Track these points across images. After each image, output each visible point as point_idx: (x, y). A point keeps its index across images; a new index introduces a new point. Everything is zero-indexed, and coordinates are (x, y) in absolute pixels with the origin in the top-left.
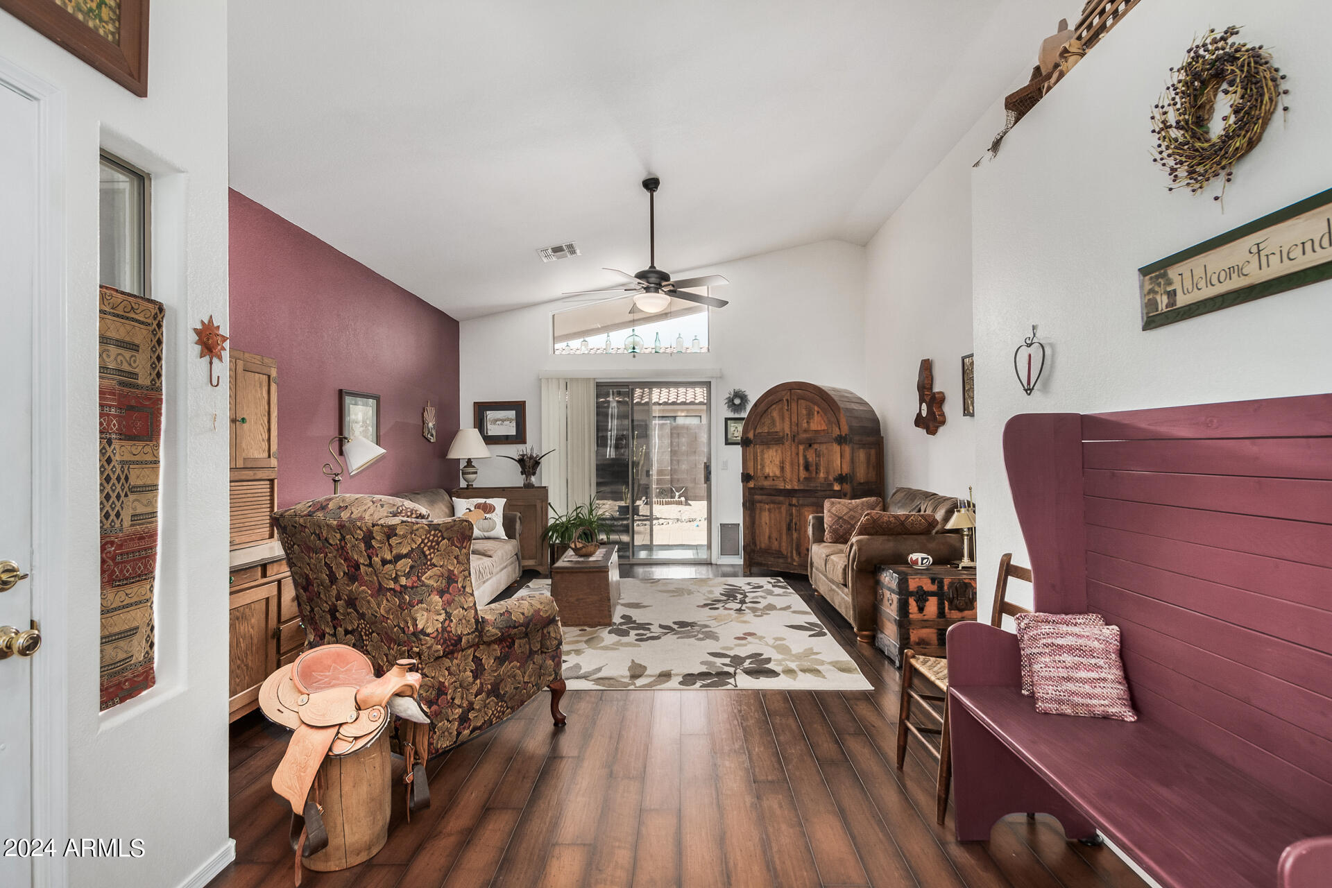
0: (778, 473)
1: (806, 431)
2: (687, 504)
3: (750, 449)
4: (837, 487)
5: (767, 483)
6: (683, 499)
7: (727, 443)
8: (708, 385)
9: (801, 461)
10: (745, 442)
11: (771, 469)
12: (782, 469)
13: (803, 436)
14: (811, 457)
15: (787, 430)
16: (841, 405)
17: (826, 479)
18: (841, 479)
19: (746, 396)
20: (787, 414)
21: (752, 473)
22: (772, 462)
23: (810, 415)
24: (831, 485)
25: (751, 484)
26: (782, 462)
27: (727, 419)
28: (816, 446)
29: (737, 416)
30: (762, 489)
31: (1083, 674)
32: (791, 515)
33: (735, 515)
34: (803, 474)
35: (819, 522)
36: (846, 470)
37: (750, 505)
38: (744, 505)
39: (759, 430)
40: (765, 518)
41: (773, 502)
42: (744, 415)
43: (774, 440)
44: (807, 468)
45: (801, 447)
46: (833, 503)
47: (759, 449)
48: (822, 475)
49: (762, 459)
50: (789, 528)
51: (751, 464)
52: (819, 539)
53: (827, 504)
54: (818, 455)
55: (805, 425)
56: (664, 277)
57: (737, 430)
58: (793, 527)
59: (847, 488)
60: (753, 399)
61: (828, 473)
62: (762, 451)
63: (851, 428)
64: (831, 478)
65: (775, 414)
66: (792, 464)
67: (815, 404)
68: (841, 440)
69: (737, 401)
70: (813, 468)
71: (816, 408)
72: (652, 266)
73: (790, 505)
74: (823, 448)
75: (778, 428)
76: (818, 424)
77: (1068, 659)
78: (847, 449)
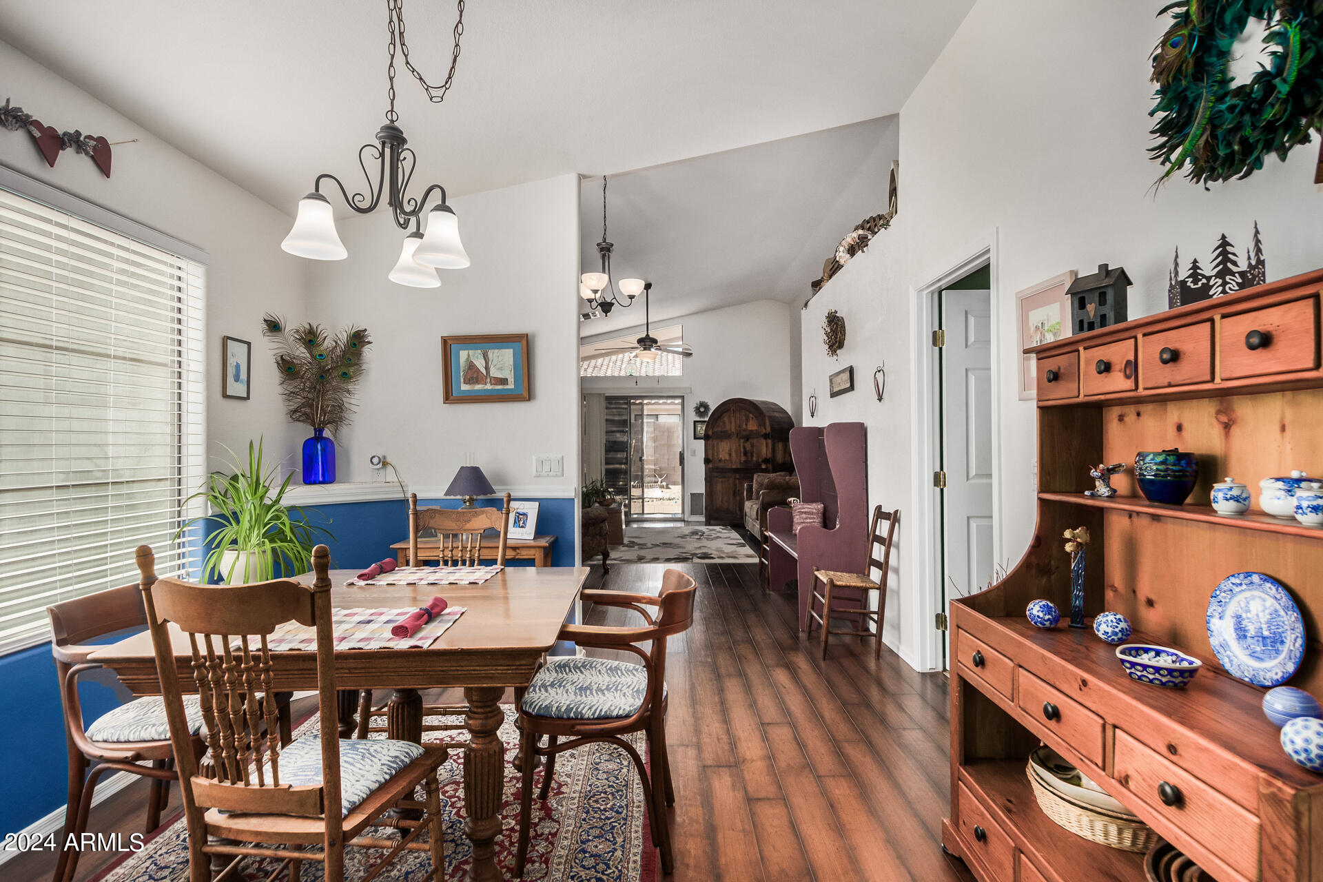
0: (727, 457)
1: (745, 430)
2: (668, 488)
3: (710, 442)
4: (763, 467)
5: (720, 465)
6: (664, 484)
7: (695, 438)
8: (682, 397)
9: (742, 450)
10: (706, 437)
11: (723, 455)
12: (730, 455)
13: (743, 433)
14: (748, 447)
15: (733, 430)
16: (767, 414)
17: (757, 461)
18: (766, 461)
19: (708, 406)
20: (733, 419)
21: (711, 458)
22: (725, 450)
23: (747, 420)
24: (761, 465)
25: (710, 466)
26: (730, 450)
27: (695, 422)
28: (751, 440)
29: (702, 419)
30: (717, 468)
31: (808, 521)
32: (736, 485)
33: (700, 488)
34: (743, 459)
35: (750, 488)
36: (769, 456)
37: (709, 480)
38: (706, 479)
39: (715, 430)
40: (719, 487)
41: (725, 477)
42: (707, 419)
43: (725, 436)
44: (745, 454)
45: (742, 441)
46: (758, 476)
47: (715, 442)
48: (755, 459)
49: (718, 448)
50: (734, 494)
51: (710, 452)
52: (750, 498)
53: (755, 476)
54: (752, 446)
55: (744, 426)
56: (655, 341)
57: (701, 429)
58: (737, 493)
59: (770, 466)
60: (713, 408)
61: (758, 457)
62: (718, 444)
63: (772, 429)
64: (760, 460)
65: (726, 419)
66: (736, 451)
67: (750, 412)
68: (766, 436)
69: (702, 410)
70: (749, 455)
71: (751, 415)
72: (648, 335)
73: (735, 479)
74: (755, 441)
75: (728, 427)
76: (752, 426)
77: (804, 516)
78: (770, 442)
